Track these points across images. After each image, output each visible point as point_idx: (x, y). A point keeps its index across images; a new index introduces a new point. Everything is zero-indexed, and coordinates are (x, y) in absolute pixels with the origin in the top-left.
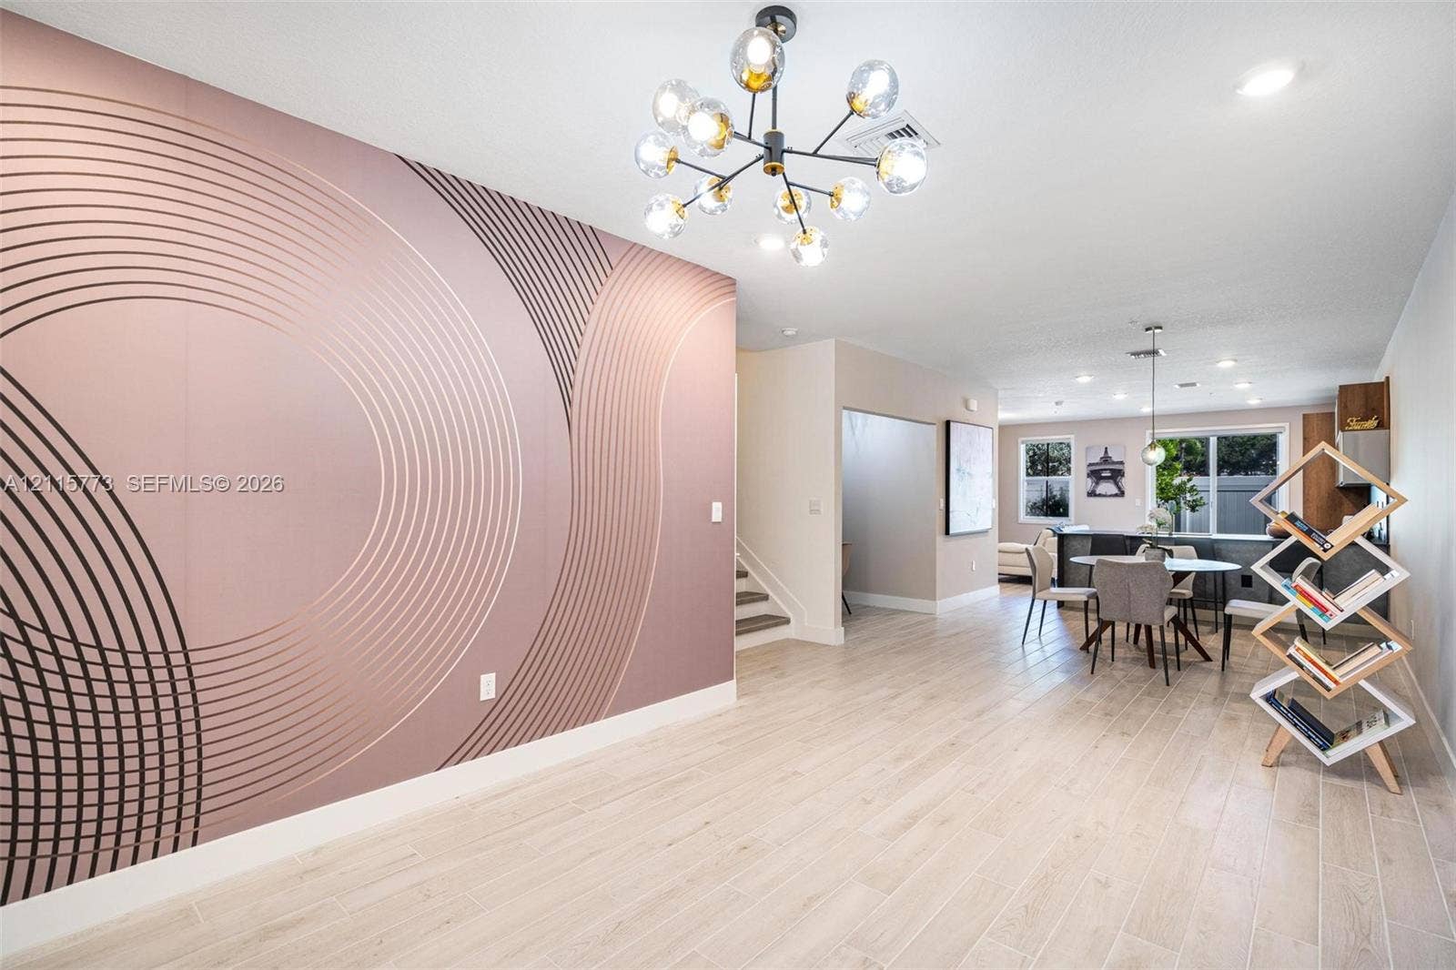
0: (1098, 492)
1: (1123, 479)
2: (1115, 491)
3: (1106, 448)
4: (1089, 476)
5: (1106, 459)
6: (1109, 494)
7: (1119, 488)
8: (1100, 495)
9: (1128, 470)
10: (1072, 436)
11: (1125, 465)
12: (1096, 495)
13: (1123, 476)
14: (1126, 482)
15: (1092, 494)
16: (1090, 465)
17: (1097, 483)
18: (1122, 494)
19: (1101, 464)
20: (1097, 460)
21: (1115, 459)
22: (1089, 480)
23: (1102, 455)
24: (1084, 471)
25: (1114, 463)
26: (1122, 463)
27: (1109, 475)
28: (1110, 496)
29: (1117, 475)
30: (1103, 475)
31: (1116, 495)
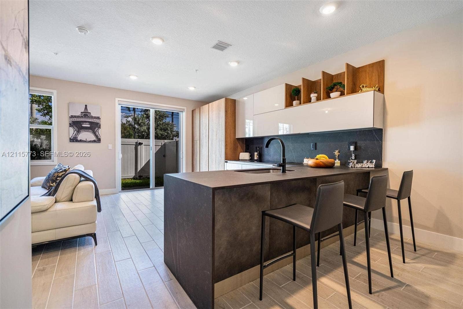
0: (79, 139)
1: (100, 130)
2: (93, 138)
3: (86, 106)
4: (71, 125)
5: (86, 114)
6: (88, 140)
7: (97, 136)
8: (81, 141)
9: (102, 122)
10: (55, 92)
11: (101, 120)
12: (77, 141)
13: (100, 127)
14: (101, 132)
15: (74, 140)
16: (72, 117)
17: (78, 132)
18: (98, 140)
19: (82, 117)
20: (79, 114)
21: (93, 114)
22: (72, 129)
23: (83, 110)
24: (66, 122)
25: (92, 117)
26: (98, 118)
27: (89, 126)
28: (90, 142)
29: (94, 126)
30: (84, 126)
31: (94, 141)
